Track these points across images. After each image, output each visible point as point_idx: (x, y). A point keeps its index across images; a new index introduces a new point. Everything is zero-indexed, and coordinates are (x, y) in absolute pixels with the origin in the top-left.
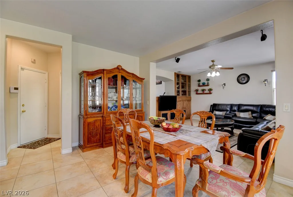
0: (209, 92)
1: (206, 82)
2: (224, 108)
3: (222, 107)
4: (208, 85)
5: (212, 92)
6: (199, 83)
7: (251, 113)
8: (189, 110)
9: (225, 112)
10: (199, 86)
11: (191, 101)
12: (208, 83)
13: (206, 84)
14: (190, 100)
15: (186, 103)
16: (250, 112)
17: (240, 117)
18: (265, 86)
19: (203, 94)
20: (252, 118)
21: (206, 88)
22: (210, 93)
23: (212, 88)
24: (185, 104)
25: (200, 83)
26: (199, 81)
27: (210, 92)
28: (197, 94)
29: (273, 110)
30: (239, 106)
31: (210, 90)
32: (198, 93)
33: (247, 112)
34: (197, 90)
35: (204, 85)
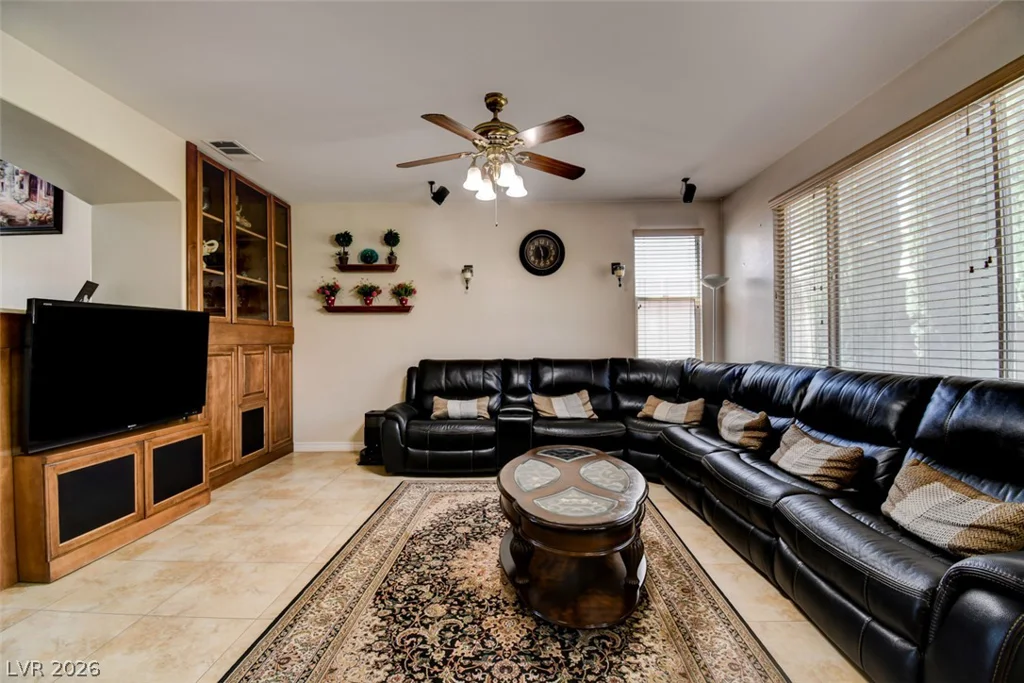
0: (394, 303)
1: (383, 252)
2: (475, 377)
3: (469, 376)
4: (391, 266)
5: (411, 301)
6: (340, 249)
7: (588, 399)
8: (282, 401)
9: (485, 402)
10: (343, 266)
11: (294, 347)
12: (392, 253)
13: (382, 261)
14: (284, 345)
15: (263, 360)
16: (585, 393)
17: (555, 418)
18: (620, 285)
19: (367, 309)
20: (596, 417)
21: (384, 281)
22: (404, 309)
23: (414, 286)
24: (259, 368)
25: (346, 253)
26: (344, 239)
27: (401, 301)
28: (331, 309)
29: (657, 379)
30: (534, 366)
31: (403, 292)
32: (337, 303)
33: (575, 395)
34: (328, 292)
35: (368, 262)
